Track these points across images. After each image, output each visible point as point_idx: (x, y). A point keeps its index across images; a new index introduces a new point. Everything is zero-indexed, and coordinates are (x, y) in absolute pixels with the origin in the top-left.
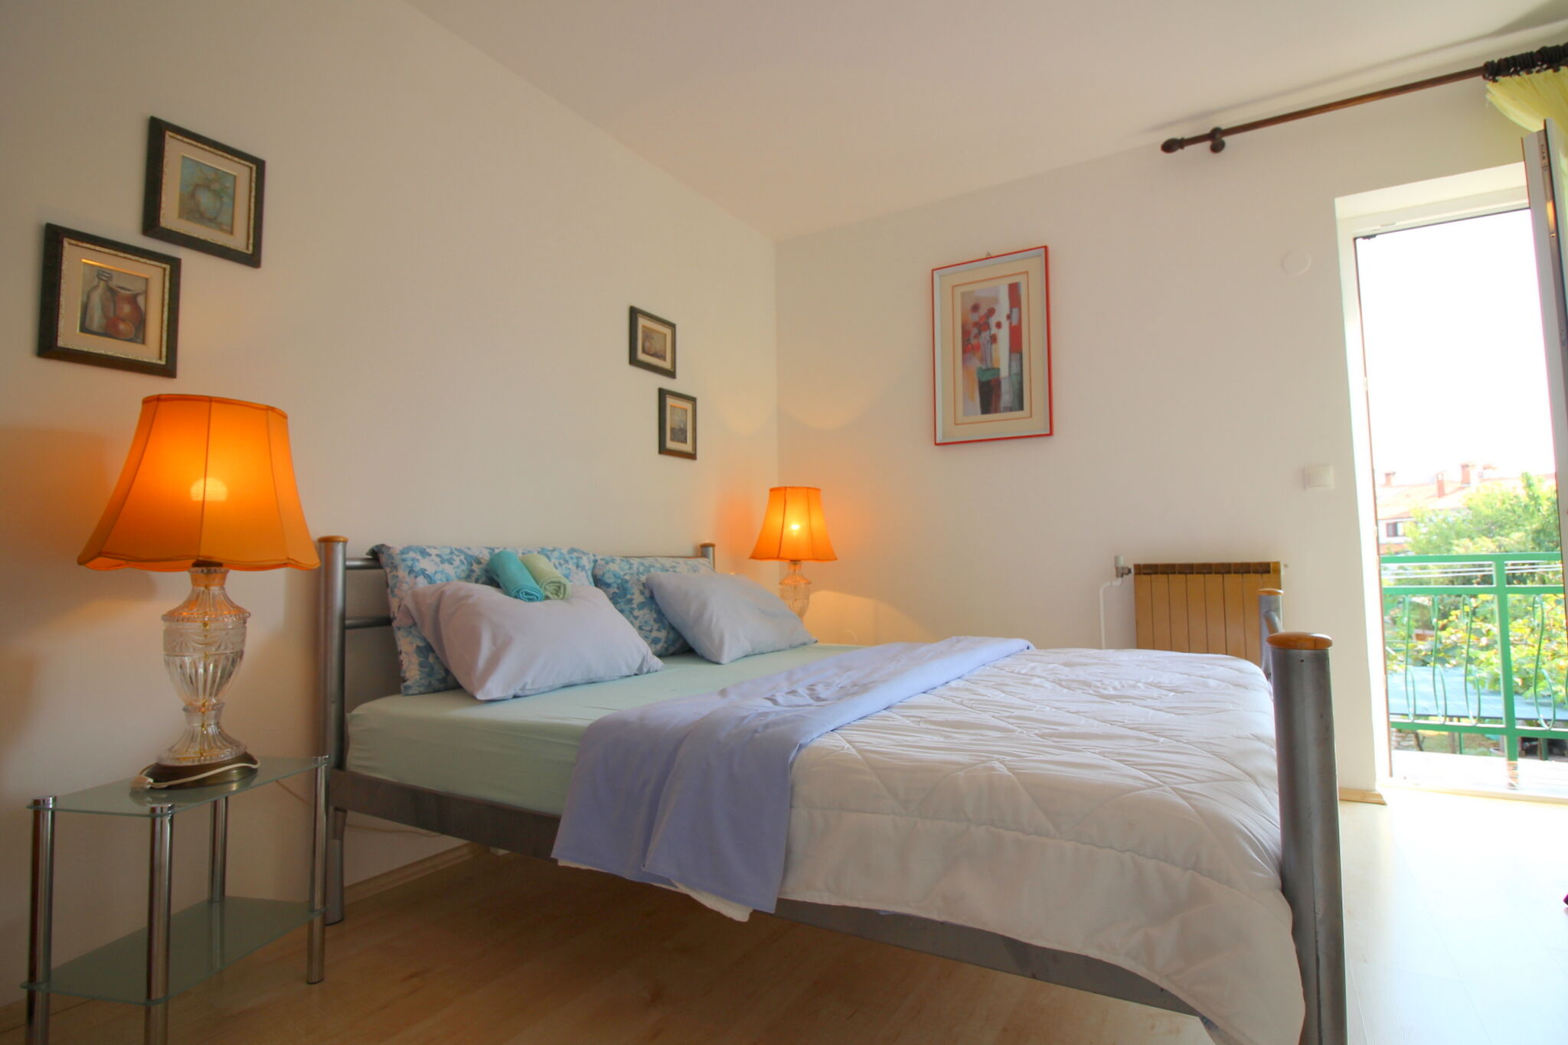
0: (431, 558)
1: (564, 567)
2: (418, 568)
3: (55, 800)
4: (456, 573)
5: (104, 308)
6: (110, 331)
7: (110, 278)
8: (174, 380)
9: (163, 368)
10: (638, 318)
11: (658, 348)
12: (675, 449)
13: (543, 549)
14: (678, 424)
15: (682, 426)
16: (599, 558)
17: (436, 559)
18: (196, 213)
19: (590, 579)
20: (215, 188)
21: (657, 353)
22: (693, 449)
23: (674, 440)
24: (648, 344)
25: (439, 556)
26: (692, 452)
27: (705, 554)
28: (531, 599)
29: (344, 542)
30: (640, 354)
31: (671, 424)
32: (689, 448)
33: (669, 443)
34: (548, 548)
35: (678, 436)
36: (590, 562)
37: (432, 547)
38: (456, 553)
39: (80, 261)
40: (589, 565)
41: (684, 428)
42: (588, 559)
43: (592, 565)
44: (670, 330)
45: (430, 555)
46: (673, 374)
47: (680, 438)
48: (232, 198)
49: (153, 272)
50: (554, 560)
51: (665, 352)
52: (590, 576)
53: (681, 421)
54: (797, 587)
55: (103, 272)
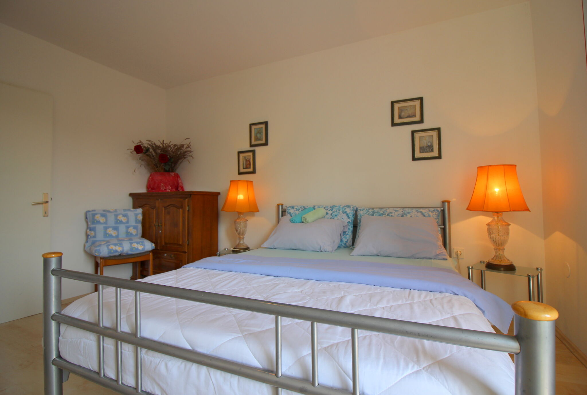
1: (337, 212)
3: (227, 249)
4: (299, 213)
5: (246, 164)
6: (246, 168)
8: (254, 174)
9: (254, 172)
10: (394, 105)
11: (410, 113)
12: (422, 157)
13: (334, 206)
14: (426, 144)
15: (429, 144)
16: (359, 209)
17: (295, 209)
18: (257, 139)
19: (350, 217)
20: (259, 132)
21: (410, 115)
22: (438, 154)
23: (423, 152)
24: (403, 114)
25: (296, 209)
26: (437, 156)
27: (443, 206)
28: (293, 222)
29: (282, 205)
30: (397, 120)
31: (420, 145)
32: (435, 154)
33: (418, 155)
34: (336, 205)
35: (426, 150)
36: (351, 210)
37: (296, 206)
38: (302, 207)
39: (242, 157)
40: (350, 212)
41: (431, 145)
42: (350, 209)
43: (352, 211)
44: (418, 102)
45: (294, 208)
46: (421, 121)
47: (428, 151)
48: (262, 132)
49: (251, 154)
50: (334, 210)
51: (415, 113)
52: (351, 216)
53: (429, 142)
54: (500, 227)
55: (245, 157)
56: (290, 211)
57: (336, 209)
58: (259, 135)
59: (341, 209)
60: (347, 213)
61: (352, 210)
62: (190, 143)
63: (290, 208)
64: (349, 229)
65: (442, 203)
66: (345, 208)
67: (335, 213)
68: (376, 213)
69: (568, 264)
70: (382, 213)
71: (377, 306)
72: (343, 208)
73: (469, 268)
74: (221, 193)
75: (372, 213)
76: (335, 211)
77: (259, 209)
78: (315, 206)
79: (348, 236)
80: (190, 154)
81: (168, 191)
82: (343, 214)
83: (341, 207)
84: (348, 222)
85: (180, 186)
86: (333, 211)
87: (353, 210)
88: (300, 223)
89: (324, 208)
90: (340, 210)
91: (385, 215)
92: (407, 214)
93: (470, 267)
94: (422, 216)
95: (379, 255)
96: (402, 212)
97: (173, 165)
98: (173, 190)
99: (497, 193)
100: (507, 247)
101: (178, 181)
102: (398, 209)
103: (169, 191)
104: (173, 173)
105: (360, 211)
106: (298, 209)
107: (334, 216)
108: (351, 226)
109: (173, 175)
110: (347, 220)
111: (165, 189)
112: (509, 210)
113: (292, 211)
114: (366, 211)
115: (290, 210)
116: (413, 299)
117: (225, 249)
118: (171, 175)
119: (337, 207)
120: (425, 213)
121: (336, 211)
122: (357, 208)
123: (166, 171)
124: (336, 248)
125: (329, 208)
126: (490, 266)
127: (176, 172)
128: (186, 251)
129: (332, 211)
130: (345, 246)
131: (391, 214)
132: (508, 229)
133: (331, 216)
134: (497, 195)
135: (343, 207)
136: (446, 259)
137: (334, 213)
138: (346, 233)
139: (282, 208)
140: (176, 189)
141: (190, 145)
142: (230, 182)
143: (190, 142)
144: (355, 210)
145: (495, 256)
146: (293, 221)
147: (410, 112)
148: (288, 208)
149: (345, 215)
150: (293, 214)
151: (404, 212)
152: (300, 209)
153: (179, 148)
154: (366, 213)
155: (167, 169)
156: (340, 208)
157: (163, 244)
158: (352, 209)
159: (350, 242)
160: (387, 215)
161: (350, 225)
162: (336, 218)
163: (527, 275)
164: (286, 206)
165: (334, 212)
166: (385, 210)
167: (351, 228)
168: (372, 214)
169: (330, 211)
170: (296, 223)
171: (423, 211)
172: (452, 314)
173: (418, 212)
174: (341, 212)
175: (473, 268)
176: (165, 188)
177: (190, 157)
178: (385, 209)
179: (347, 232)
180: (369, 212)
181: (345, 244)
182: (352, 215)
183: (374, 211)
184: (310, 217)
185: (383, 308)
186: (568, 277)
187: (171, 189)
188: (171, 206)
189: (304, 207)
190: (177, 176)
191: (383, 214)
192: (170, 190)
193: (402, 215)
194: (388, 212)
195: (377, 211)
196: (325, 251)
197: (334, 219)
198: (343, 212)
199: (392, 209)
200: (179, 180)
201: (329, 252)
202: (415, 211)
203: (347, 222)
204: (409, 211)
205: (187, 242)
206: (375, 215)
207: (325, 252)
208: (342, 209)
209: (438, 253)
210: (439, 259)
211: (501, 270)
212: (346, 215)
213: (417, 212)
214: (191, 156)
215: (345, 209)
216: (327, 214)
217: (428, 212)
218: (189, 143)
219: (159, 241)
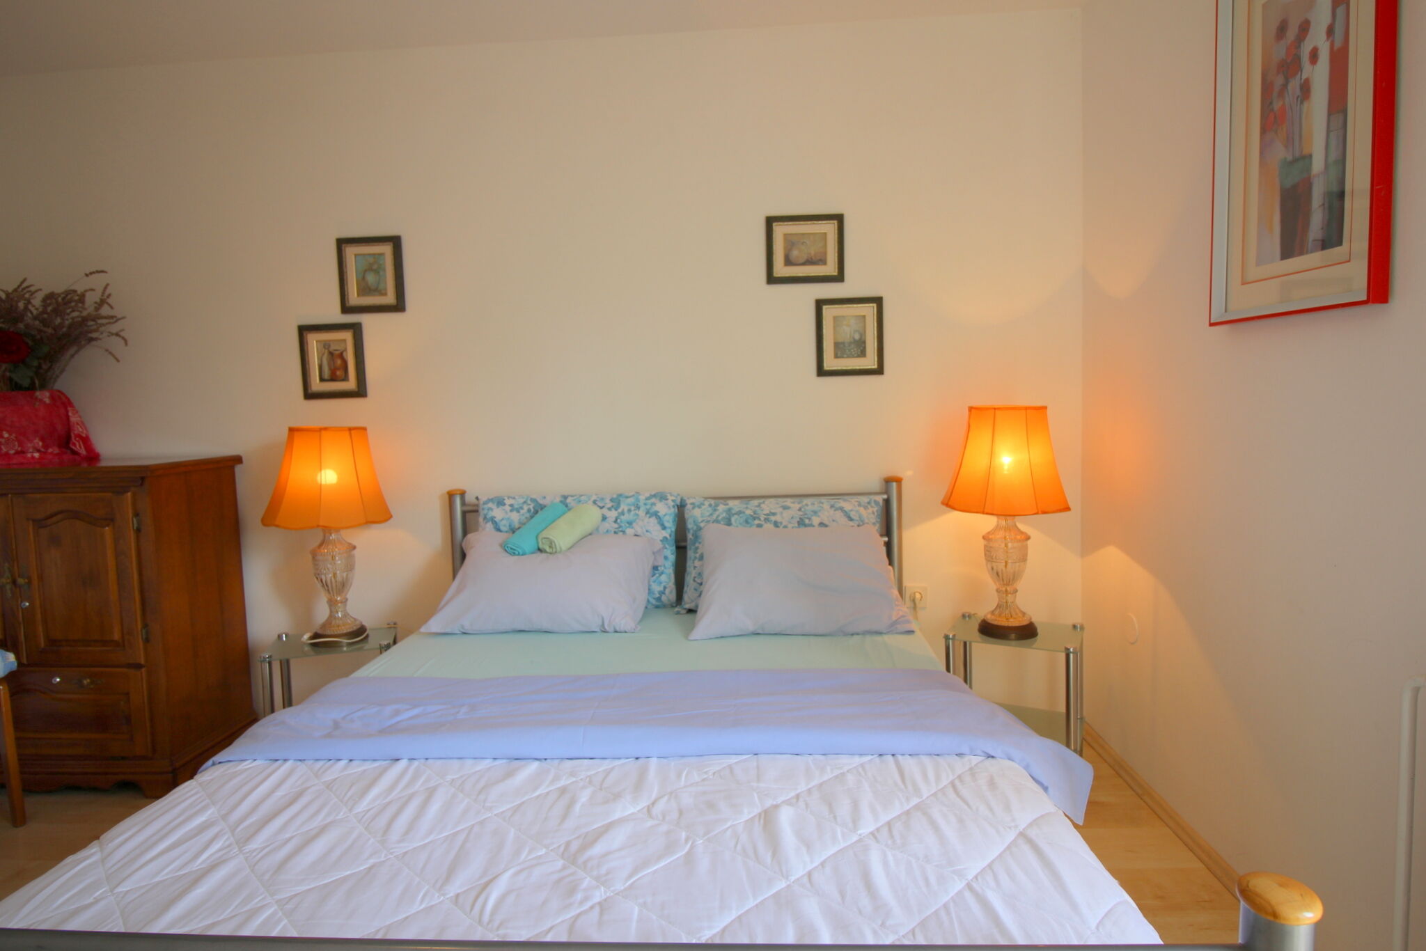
0: (504, 507)
1: (632, 513)
2: (490, 516)
3: (286, 635)
4: (520, 519)
5: (329, 365)
6: (333, 379)
7: (329, 346)
8: (365, 399)
9: (360, 392)
10: (774, 228)
11: (813, 253)
12: (839, 368)
13: (620, 495)
14: (848, 336)
15: (857, 337)
16: (688, 502)
17: (507, 508)
18: (364, 290)
19: (667, 524)
20: (373, 266)
21: (811, 258)
22: (876, 363)
23: (842, 357)
24: (795, 254)
25: (511, 505)
26: (873, 367)
27: (887, 491)
28: (514, 553)
29: (463, 494)
30: (780, 270)
31: (835, 339)
32: (870, 362)
33: (830, 363)
34: (627, 494)
35: (849, 350)
36: (669, 507)
37: (508, 498)
38: (529, 502)
39: (315, 342)
40: (666, 511)
41: (860, 339)
42: (667, 504)
43: (672, 510)
44: (833, 225)
45: (504, 504)
46: (839, 278)
47: (853, 353)
48: (384, 270)
49: (347, 336)
50: (624, 507)
51: (825, 253)
52: (668, 522)
53: (855, 331)
54: (1010, 545)
55: (326, 345)
56: (491, 514)
57: (629, 505)
58: (371, 278)
59: (641, 504)
60: (659, 514)
61: (671, 507)
62: (109, 287)
63: (490, 505)
64: (666, 558)
65: (884, 483)
66: (653, 500)
67: (625, 518)
68: (735, 514)
69: (1134, 619)
70: (751, 516)
71: (859, 832)
72: (648, 501)
73: (947, 638)
74: (244, 459)
75: (724, 515)
76: (626, 510)
77: (393, 512)
78: (565, 497)
79: (663, 578)
80: (115, 328)
81: (33, 458)
82: (650, 517)
83: (642, 498)
84: (661, 538)
85: (79, 436)
86: (620, 510)
87: (674, 507)
88: (534, 555)
89: (595, 502)
90: (638, 508)
91: (760, 520)
92: (812, 516)
93: (951, 637)
94: (846, 519)
95: (760, 632)
96: (800, 510)
97: (45, 367)
98: (50, 450)
99: (1006, 467)
100: (1021, 585)
101: (68, 417)
102: (788, 502)
103: (37, 455)
104: (47, 394)
105: (693, 508)
106: (516, 506)
107: (623, 525)
108: (671, 550)
109: (47, 401)
110: (659, 534)
111: (19, 449)
112: (1036, 512)
113: (498, 513)
114: (710, 509)
115: (491, 509)
116: (917, 791)
117: (280, 637)
118: (41, 401)
119: (631, 500)
120: (852, 510)
121: (629, 511)
122: (682, 500)
123: (17, 387)
124: (641, 615)
125: (608, 501)
126: (989, 630)
127: (59, 385)
128: (143, 662)
129: (616, 510)
130: (657, 603)
131: (773, 518)
132: (1026, 547)
133: (616, 526)
134: (1006, 472)
135: (647, 499)
136: (912, 632)
137: (622, 517)
138: (659, 568)
139: (463, 503)
140: (60, 446)
141: (107, 294)
142: (286, 431)
143: (107, 285)
144: (678, 506)
145: (999, 606)
146: (511, 549)
147: (813, 251)
148: (484, 504)
149: (653, 520)
150: (504, 522)
151: (803, 510)
152: (522, 508)
153: (62, 302)
154: (711, 514)
155: (26, 383)
156: (638, 500)
157: (43, 645)
158: (672, 504)
159: (671, 592)
160: (765, 519)
161: (667, 546)
162: (629, 531)
163: (1063, 649)
164: (477, 498)
165: (623, 513)
166: (757, 506)
167: (670, 554)
168: (724, 518)
169: (613, 509)
170: (523, 555)
171: (847, 506)
172: (1016, 826)
173: (835, 510)
174: (641, 513)
175: (957, 638)
176: (20, 445)
177: (114, 337)
178: (756, 502)
179: (661, 566)
180: (717, 513)
181: (659, 599)
182: (671, 521)
183: (730, 510)
184: (563, 534)
185: (872, 833)
186: (1133, 644)
187: (43, 450)
188: (60, 517)
189: (533, 500)
190: (63, 403)
191: (754, 519)
192: (38, 451)
193: (800, 518)
194: (765, 512)
195: (737, 510)
196: (615, 628)
197: (624, 532)
198: (647, 512)
199: (772, 500)
200: (70, 414)
201: (626, 632)
202: (828, 507)
203: (661, 541)
204: (816, 508)
205: (144, 631)
206: (733, 520)
207: (616, 632)
208: (645, 504)
209: (894, 618)
210: (897, 633)
211: (1010, 640)
212: (656, 521)
213: (833, 509)
214: (117, 335)
215: (654, 504)
216: (604, 518)
217: (858, 508)
218: (106, 288)
219: (22, 638)
